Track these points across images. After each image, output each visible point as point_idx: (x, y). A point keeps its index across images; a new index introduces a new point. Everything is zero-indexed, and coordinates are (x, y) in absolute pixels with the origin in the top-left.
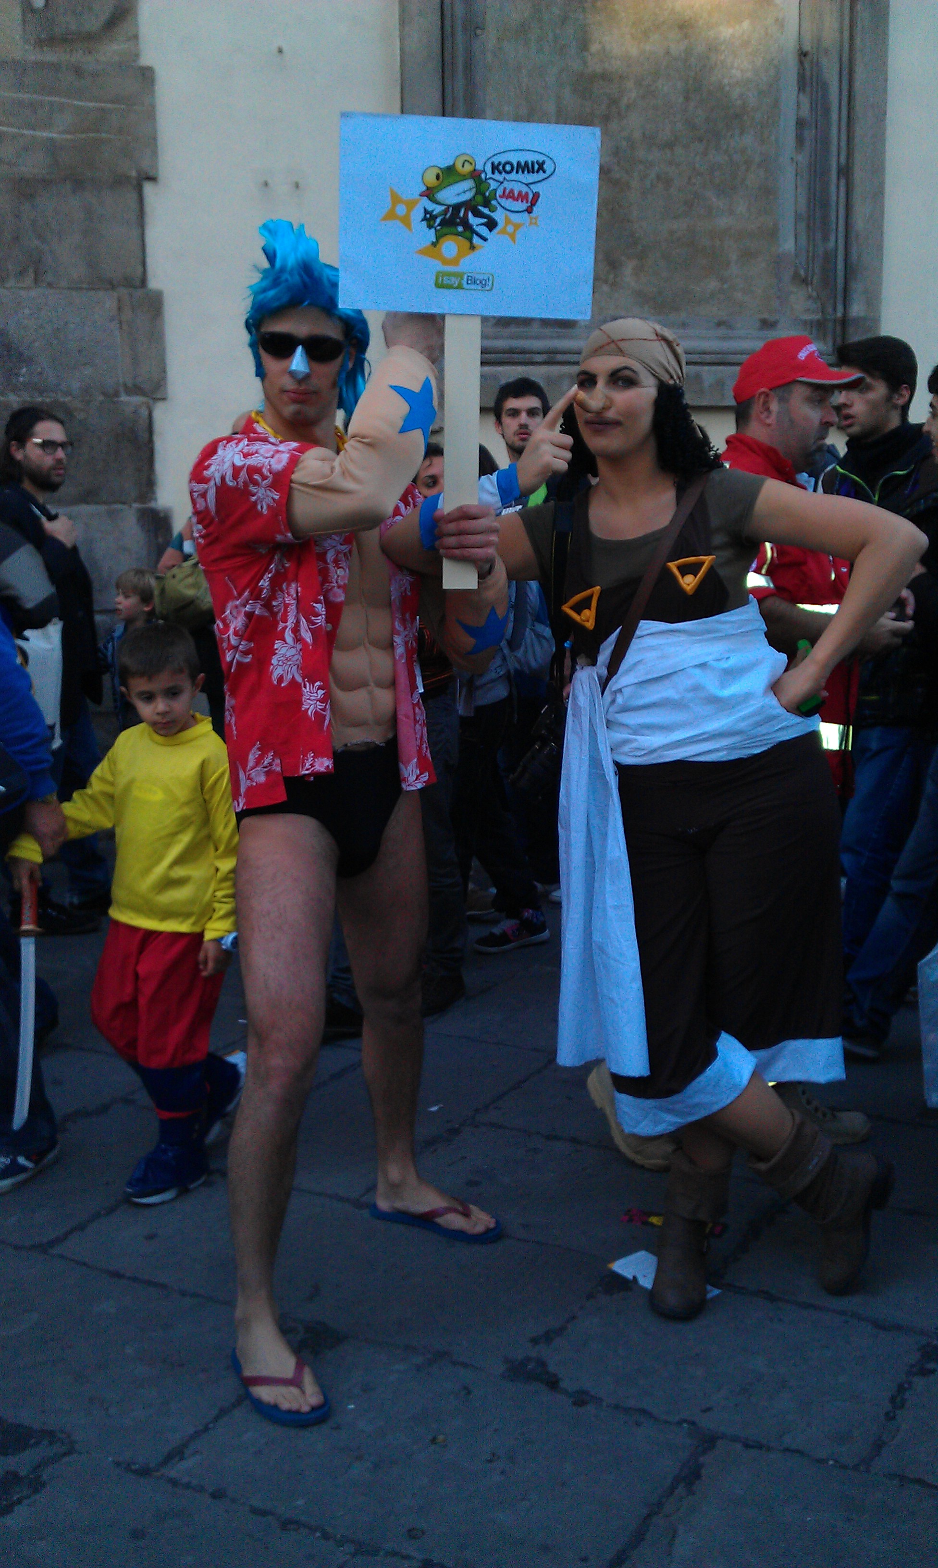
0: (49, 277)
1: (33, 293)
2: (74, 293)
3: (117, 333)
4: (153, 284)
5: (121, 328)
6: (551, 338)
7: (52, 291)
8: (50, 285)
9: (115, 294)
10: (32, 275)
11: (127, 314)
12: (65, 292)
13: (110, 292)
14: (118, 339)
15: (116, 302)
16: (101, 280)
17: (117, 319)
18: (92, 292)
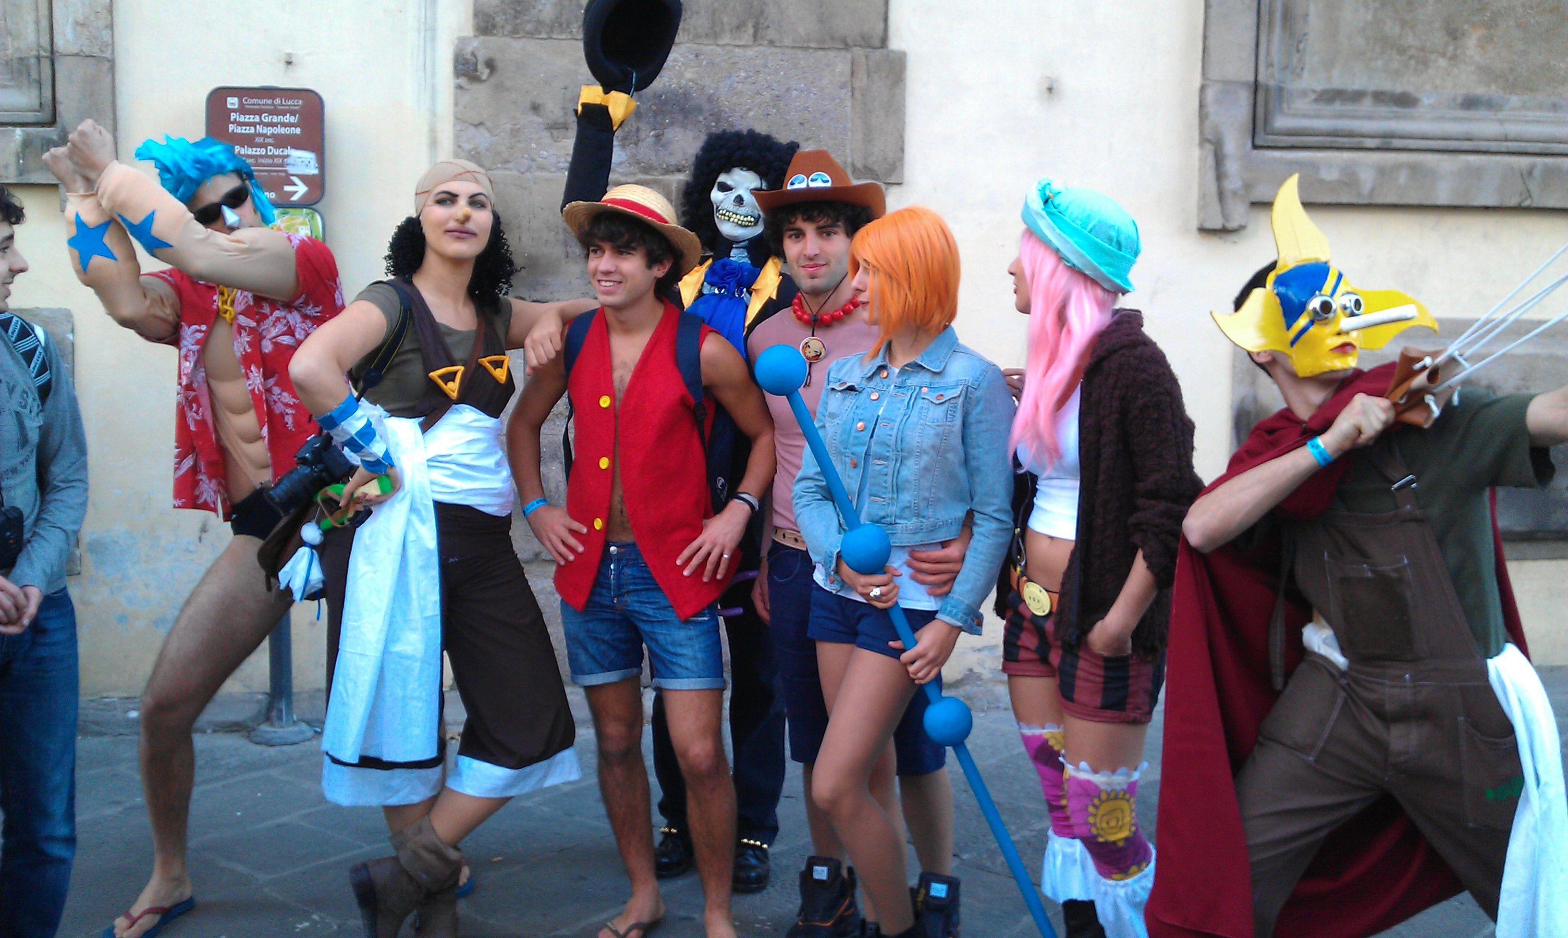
0: (771, 34)
1: (750, 52)
2: (800, 54)
3: (848, 103)
4: (896, 44)
5: (853, 95)
6: (1387, 118)
7: (774, 50)
8: (771, 43)
9: (849, 56)
10: (751, 31)
11: (861, 80)
12: (789, 51)
13: (843, 53)
14: (849, 110)
15: (849, 65)
16: (833, 38)
17: (850, 84)
18: (821, 53)
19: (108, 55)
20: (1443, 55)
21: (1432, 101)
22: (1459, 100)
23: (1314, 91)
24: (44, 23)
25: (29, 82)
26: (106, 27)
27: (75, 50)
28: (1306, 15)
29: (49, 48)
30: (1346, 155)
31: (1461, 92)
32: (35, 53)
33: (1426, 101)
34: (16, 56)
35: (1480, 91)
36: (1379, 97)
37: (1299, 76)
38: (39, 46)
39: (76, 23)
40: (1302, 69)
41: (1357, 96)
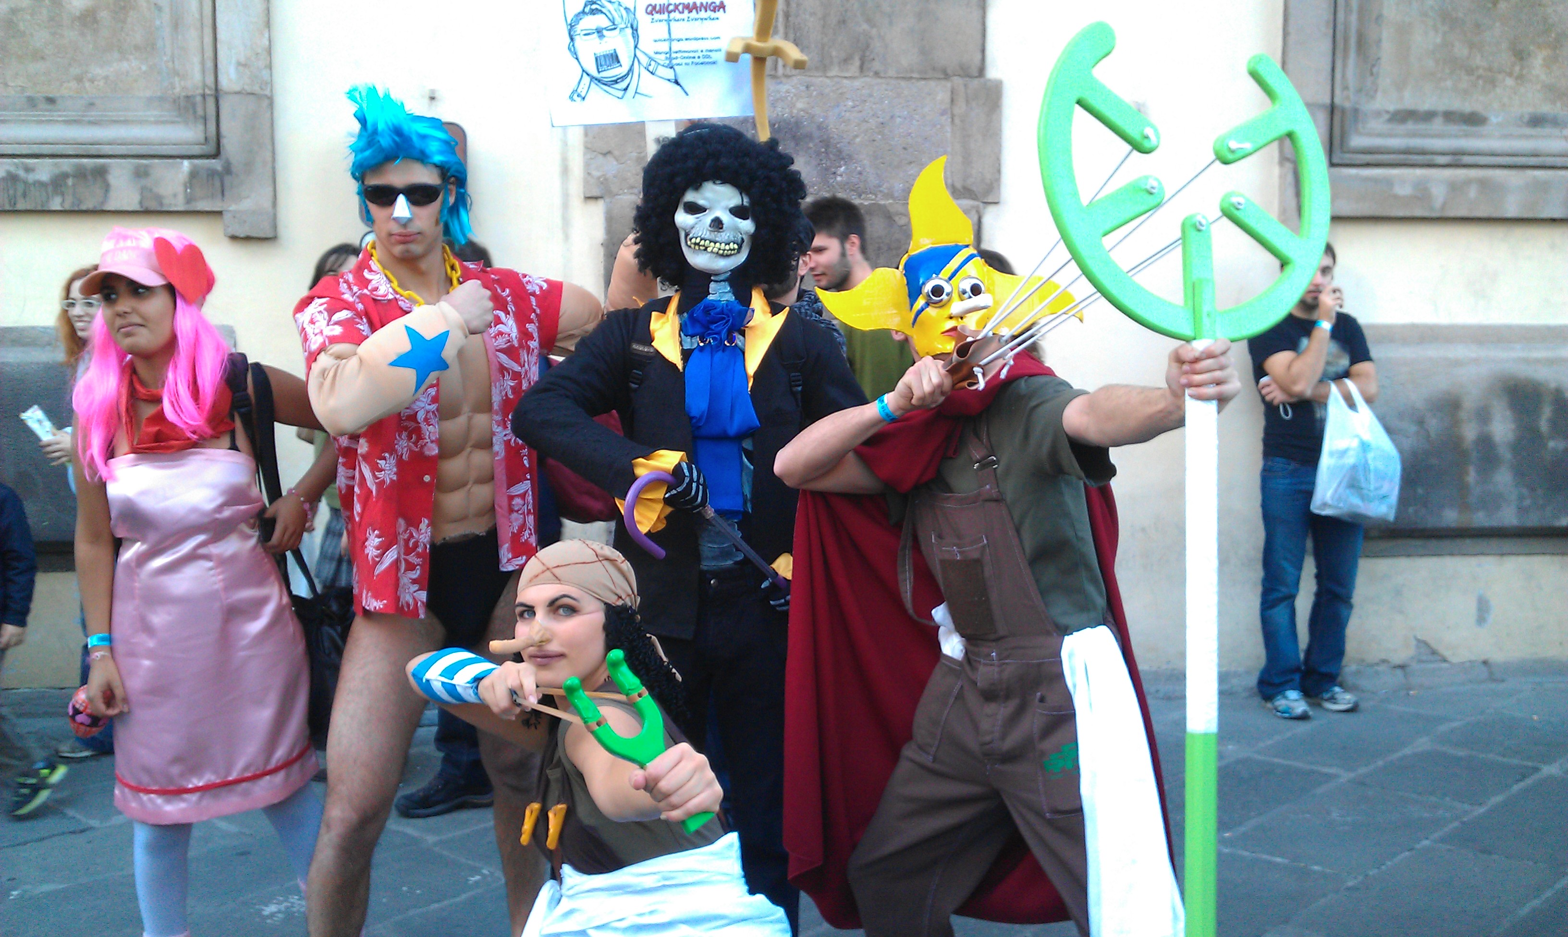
0: (877, 65)
1: (857, 83)
2: (903, 83)
3: (948, 129)
4: (992, 73)
5: (953, 120)
6: (1456, 136)
7: (879, 80)
8: (877, 74)
9: (949, 85)
10: (857, 63)
11: (960, 108)
12: (893, 82)
13: (943, 82)
14: (949, 135)
15: (949, 94)
16: (934, 69)
17: (949, 112)
18: (923, 82)
19: (268, 92)
20: (1510, 74)
21: (1500, 119)
22: (1526, 118)
23: (1387, 112)
24: (210, 64)
25: (195, 117)
26: (266, 67)
27: (237, 88)
28: (1379, 41)
29: (213, 86)
30: (1418, 172)
31: (1528, 110)
32: (200, 91)
33: (1493, 120)
34: (183, 94)
35: (1546, 109)
36: (1449, 116)
37: (1373, 97)
38: (205, 86)
39: (239, 64)
40: (1376, 91)
41: (1429, 116)
